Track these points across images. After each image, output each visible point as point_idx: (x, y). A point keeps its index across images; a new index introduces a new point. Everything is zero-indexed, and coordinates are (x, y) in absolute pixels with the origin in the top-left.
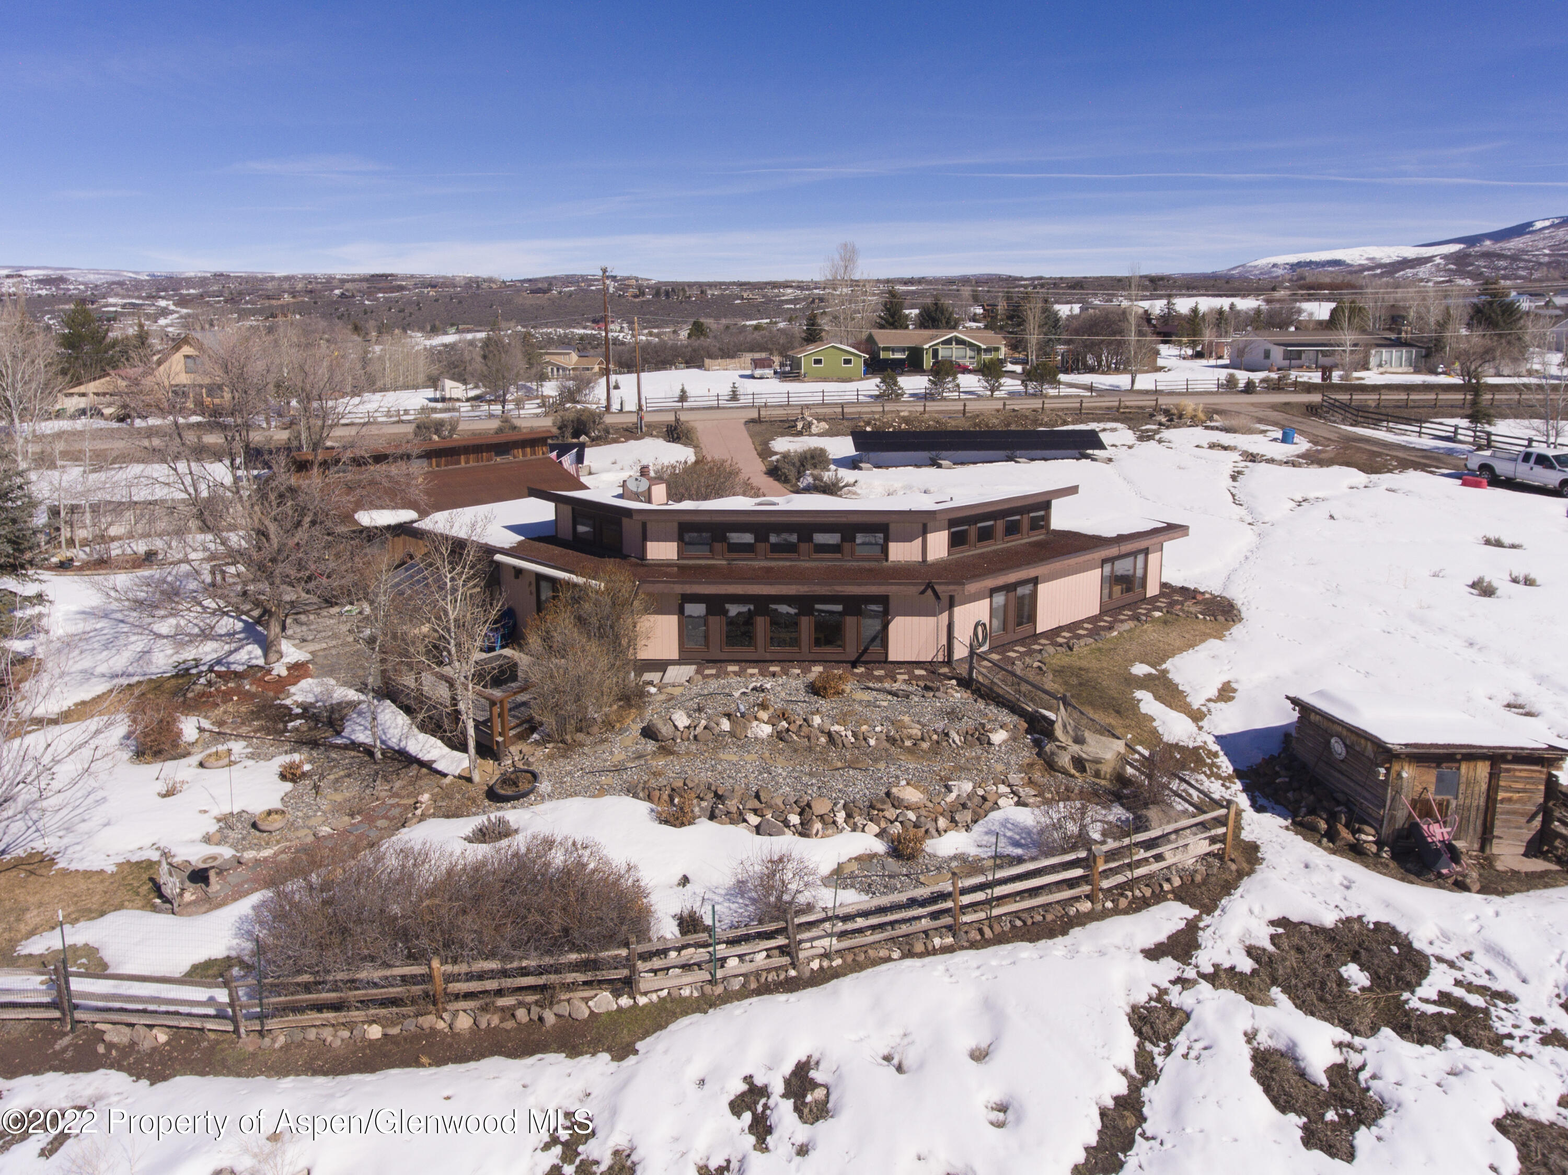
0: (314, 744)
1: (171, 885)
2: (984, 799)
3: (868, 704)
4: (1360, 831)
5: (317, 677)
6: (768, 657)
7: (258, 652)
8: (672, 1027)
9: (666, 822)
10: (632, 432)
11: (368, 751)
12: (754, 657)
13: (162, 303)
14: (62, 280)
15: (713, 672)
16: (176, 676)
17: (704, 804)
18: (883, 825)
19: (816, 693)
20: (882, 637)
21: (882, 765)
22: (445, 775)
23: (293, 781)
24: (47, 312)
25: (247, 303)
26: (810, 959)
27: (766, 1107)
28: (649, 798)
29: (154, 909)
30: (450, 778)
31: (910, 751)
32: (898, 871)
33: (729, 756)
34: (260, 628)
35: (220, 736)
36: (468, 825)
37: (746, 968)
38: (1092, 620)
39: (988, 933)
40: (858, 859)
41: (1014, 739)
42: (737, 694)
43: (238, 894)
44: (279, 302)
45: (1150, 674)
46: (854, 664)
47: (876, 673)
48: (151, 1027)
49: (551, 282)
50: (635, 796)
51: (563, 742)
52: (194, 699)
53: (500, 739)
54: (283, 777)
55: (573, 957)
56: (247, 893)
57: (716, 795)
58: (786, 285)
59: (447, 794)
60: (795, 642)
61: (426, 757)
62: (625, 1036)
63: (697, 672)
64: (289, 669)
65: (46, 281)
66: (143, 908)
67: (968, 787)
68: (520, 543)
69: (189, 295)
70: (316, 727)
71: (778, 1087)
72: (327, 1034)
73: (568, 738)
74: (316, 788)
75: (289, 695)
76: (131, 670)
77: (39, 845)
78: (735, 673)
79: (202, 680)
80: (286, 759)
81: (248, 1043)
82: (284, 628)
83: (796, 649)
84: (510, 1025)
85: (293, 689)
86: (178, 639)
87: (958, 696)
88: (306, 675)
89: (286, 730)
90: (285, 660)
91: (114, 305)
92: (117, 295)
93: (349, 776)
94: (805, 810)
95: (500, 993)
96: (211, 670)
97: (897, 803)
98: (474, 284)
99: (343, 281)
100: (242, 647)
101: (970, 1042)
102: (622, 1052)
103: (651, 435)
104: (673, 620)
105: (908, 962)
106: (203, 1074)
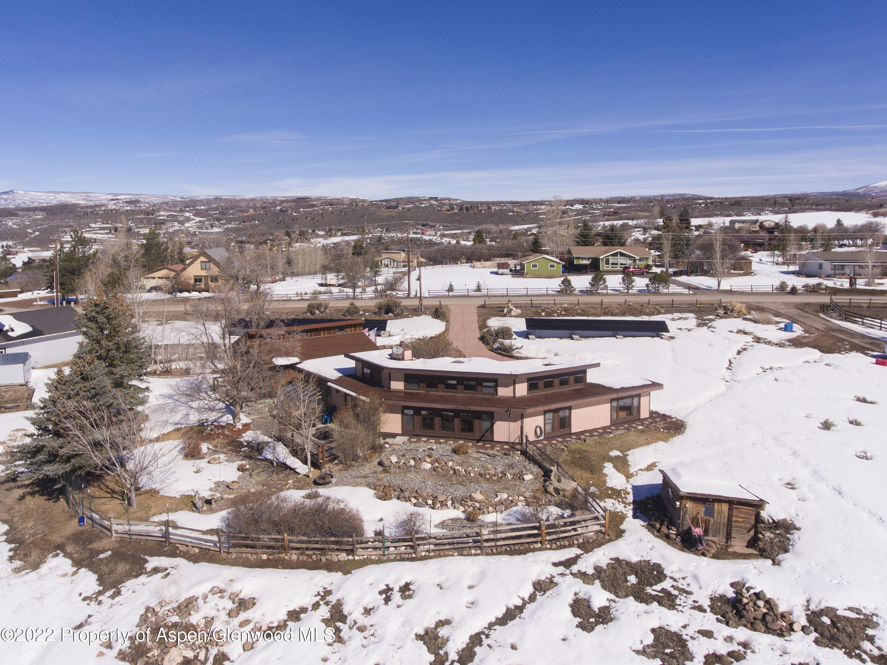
0: (251, 458)
1: (199, 504)
2: (512, 501)
3: (477, 459)
4: (671, 529)
5: (254, 430)
6: (440, 435)
7: (231, 418)
8: (365, 567)
9: (380, 499)
10: (416, 311)
11: (271, 462)
12: (434, 435)
13: (187, 214)
14: (138, 201)
15: (415, 440)
16: (198, 426)
17: (396, 493)
18: (466, 507)
19: (455, 452)
20: (491, 430)
21: (473, 484)
22: (299, 474)
23: (242, 471)
24: (130, 220)
25: (230, 214)
26: (421, 551)
27: (391, 594)
28: (375, 489)
29: (193, 511)
30: (300, 476)
31: (487, 480)
32: (466, 525)
33: (411, 475)
34: (232, 407)
35: (216, 452)
36: (304, 493)
37: (396, 552)
38: (603, 428)
39: (494, 551)
40: (452, 520)
41: (536, 479)
42: (421, 450)
43: (221, 509)
44: (248, 214)
45: (618, 456)
46: (478, 441)
47: (486, 446)
48: (193, 547)
49: (398, 201)
50: (370, 488)
51: (346, 464)
52: (206, 436)
53: (321, 461)
54: (239, 469)
55: (333, 539)
56: (224, 509)
57: (402, 490)
58: (541, 203)
59: (299, 481)
60: (453, 430)
61: (293, 466)
62: (349, 568)
63: (409, 440)
64: (243, 426)
65: (130, 202)
66: (190, 511)
67: (505, 496)
68: (340, 377)
69: (201, 210)
70: (252, 451)
71: (397, 588)
72: (249, 556)
73: (348, 463)
74: (251, 474)
75: (242, 437)
76: (181, 422)
77: (153, 486)
78: (424, 441)
79: (209, 428)
80: (240, 463)
81: (224, 555)
82: (241, 408)
83: (452, 433)
84: (310, 560)
85: (244, 435)
86: (199, 410)
87: (518, 458)
88: (249, 429)
89: (240, 451)
90: (242, 422)
91: (163, 216)
92: (164, 210)
93: (263, 471)
94: (435, 498)
95: (307, 549)
96: (212, 424)
97: (472, 499)
98: (354, 203)
99: (282, 202)
100: (225, 415)
101: (470, 583)
102: (347, 573)
103: (426, 314)
104: (399, 416)
105: (459, 557)
106: (209, 562)
